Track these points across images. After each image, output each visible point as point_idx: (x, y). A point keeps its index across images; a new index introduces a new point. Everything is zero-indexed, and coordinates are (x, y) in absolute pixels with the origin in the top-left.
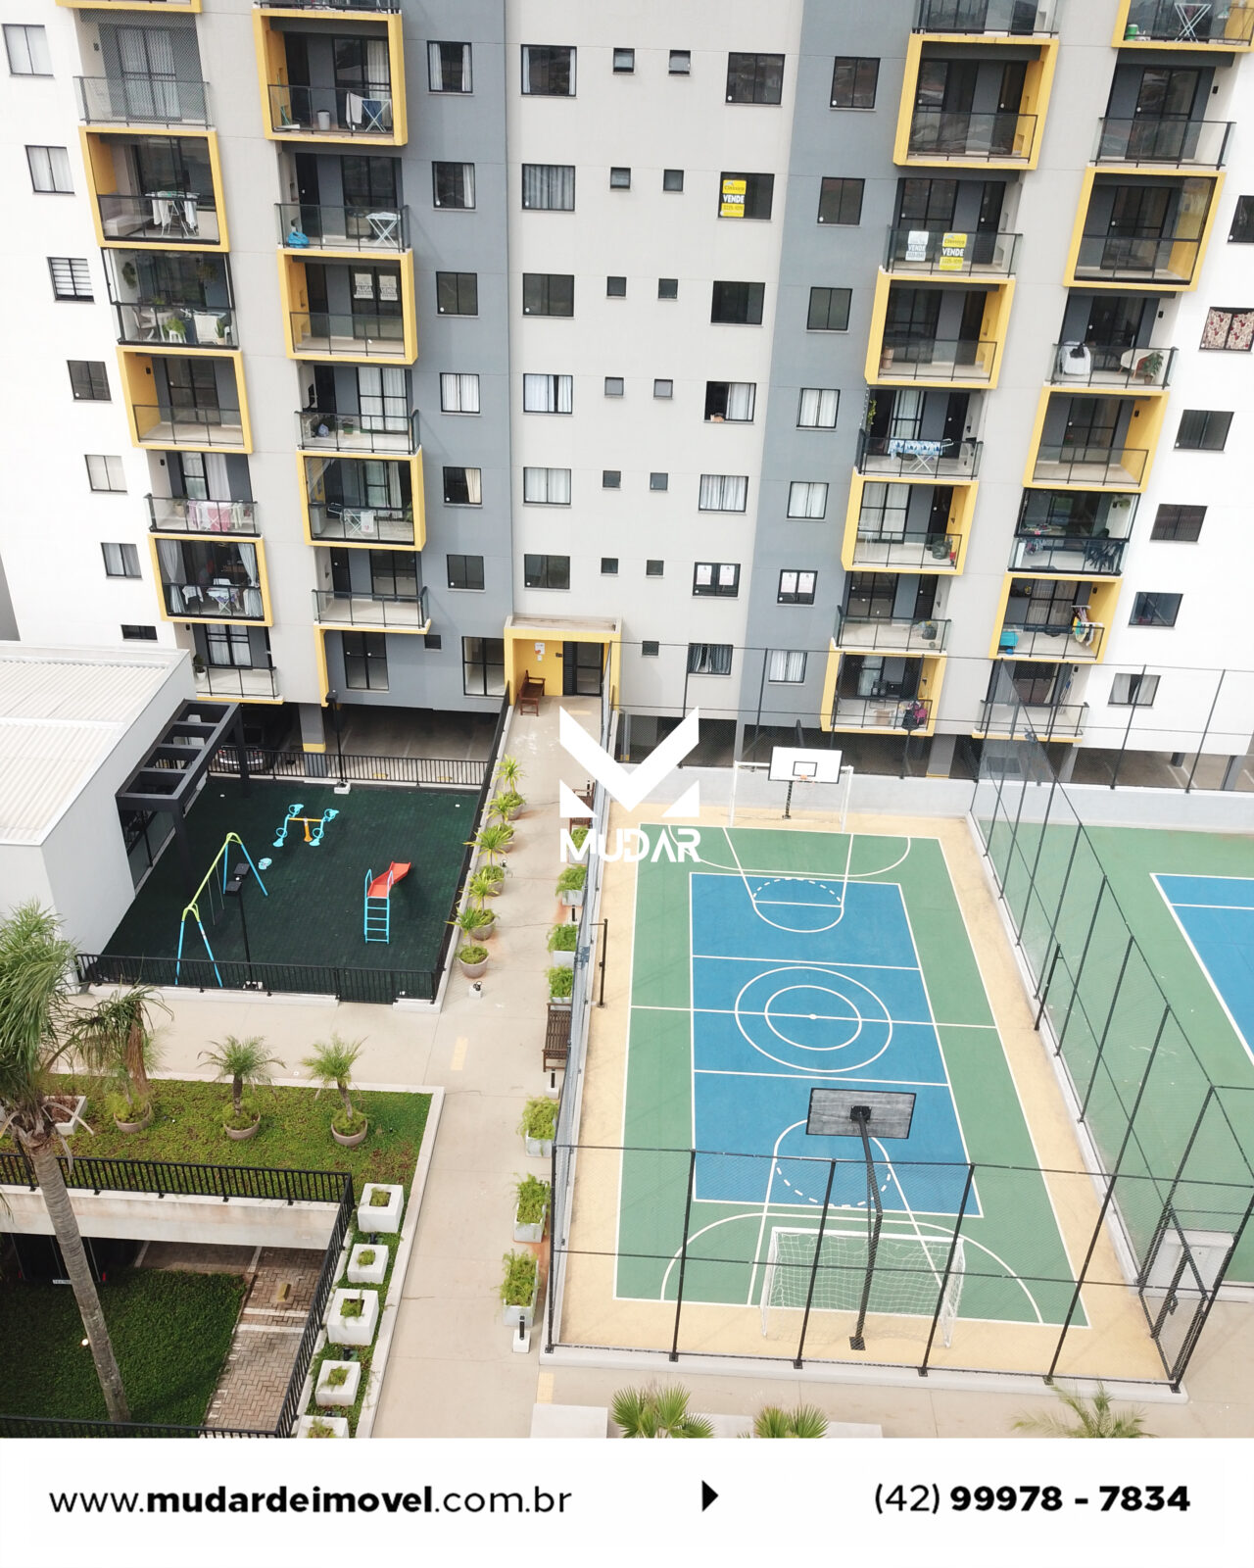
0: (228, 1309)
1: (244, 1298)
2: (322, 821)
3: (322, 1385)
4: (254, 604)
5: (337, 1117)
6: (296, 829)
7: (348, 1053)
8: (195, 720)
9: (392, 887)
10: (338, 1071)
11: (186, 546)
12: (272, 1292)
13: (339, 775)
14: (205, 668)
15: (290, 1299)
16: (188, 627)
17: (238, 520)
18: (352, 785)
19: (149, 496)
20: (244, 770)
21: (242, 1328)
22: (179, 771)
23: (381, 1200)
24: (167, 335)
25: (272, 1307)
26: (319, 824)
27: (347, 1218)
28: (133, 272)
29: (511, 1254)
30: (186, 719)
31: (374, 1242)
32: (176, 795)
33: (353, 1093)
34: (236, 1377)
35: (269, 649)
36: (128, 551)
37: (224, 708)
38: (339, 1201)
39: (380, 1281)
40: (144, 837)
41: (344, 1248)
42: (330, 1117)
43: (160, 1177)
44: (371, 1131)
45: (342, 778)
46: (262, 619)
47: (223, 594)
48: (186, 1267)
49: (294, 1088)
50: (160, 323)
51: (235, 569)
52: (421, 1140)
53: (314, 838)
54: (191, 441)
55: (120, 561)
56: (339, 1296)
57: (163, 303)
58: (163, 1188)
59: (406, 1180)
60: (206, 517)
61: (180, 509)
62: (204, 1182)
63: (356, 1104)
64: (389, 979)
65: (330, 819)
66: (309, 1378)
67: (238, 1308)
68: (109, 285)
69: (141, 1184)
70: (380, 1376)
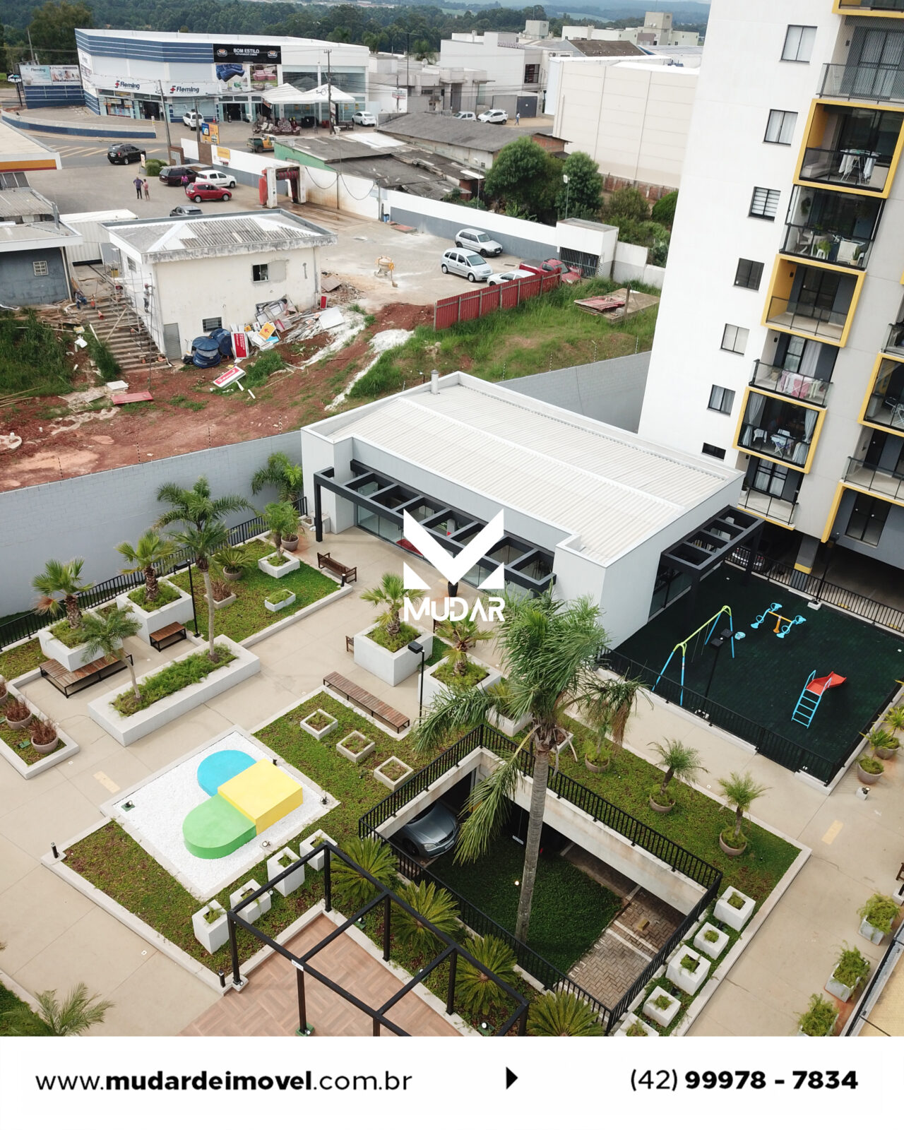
0: (605, 914)
1: (617, 914)
2: (792, 622)
3: (651, 1001)
4: (801, 454)
5: (726, 830)
6: (771, 620)
7: (754, 790)
8: (730, 521)
9: (827, 690)
10: (742, 800)
11: (769, 401)
12: (636, 920)
13: (815, 595)
14: (748, 488)
15: (646, 932)
16: (747, 457)
17: (814, 392)
18: (823, 605)
19: (758, 361)
20: (750, 567)
21: (609, 931)
22: (707, 551)
23: (737, 903)
24: (816, 252)
25: (633, 930)
26: (788, 623)
27: (708, 901)
28: (809, 205)
29: (819, 996)
30: (724, 519)
31: (721, 929)
32: (700, 567)
33: (745, 820)
34: (594, 960)
35: (799, 488)
36: (728, 394)
37: (754, 520)
38: (707, 887)
39: (715, 957)
40: (667, 587)
41: (698, 920)
42: (721, 827)
43: (599, 808)
44: (746, 852)
45: (817, 597)
46: (803, 466)
47: (782, 441)
48: (590, 872)
49: (704, 796)
50: (814, 243)
51: (797, 427)
52: (781, 877)
53: (781, 632)
54: (802, 330)
55: (720, 400)
56: (684, 951)
57: (822, 228)
58: (598, 816)
59: (760, 898)
60: (791, 384)
61: (775, 375)
62: (624, 826)
63: (743, 829)
64: (799, 754)
65: (798, 623)
66: (643, 992)
67: (612, 917)
68: (789, 210)
69: (586, 806)
70: (691, 1020)
